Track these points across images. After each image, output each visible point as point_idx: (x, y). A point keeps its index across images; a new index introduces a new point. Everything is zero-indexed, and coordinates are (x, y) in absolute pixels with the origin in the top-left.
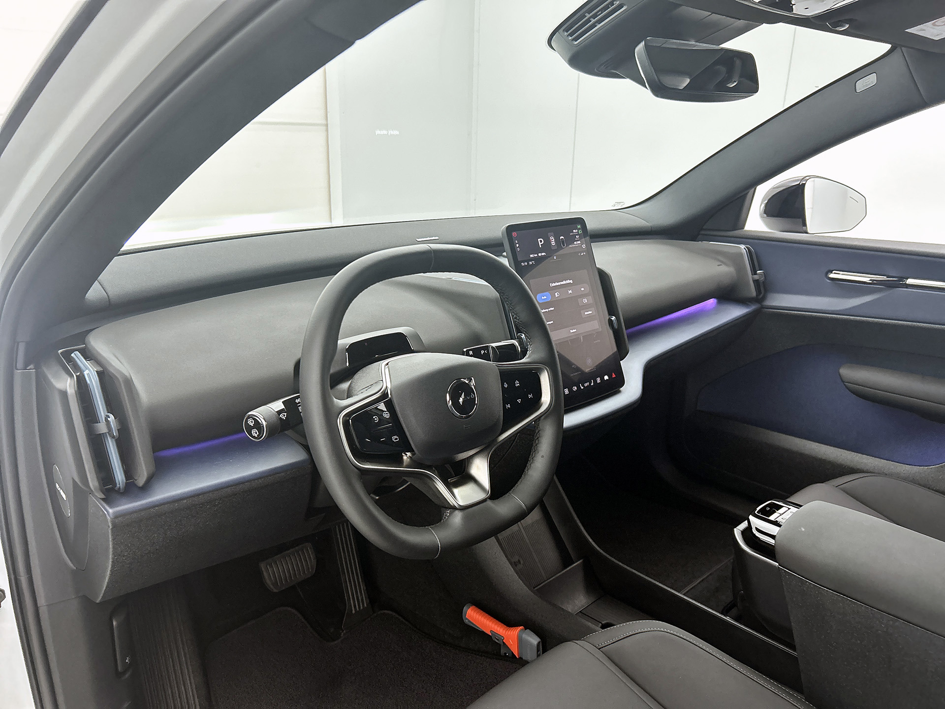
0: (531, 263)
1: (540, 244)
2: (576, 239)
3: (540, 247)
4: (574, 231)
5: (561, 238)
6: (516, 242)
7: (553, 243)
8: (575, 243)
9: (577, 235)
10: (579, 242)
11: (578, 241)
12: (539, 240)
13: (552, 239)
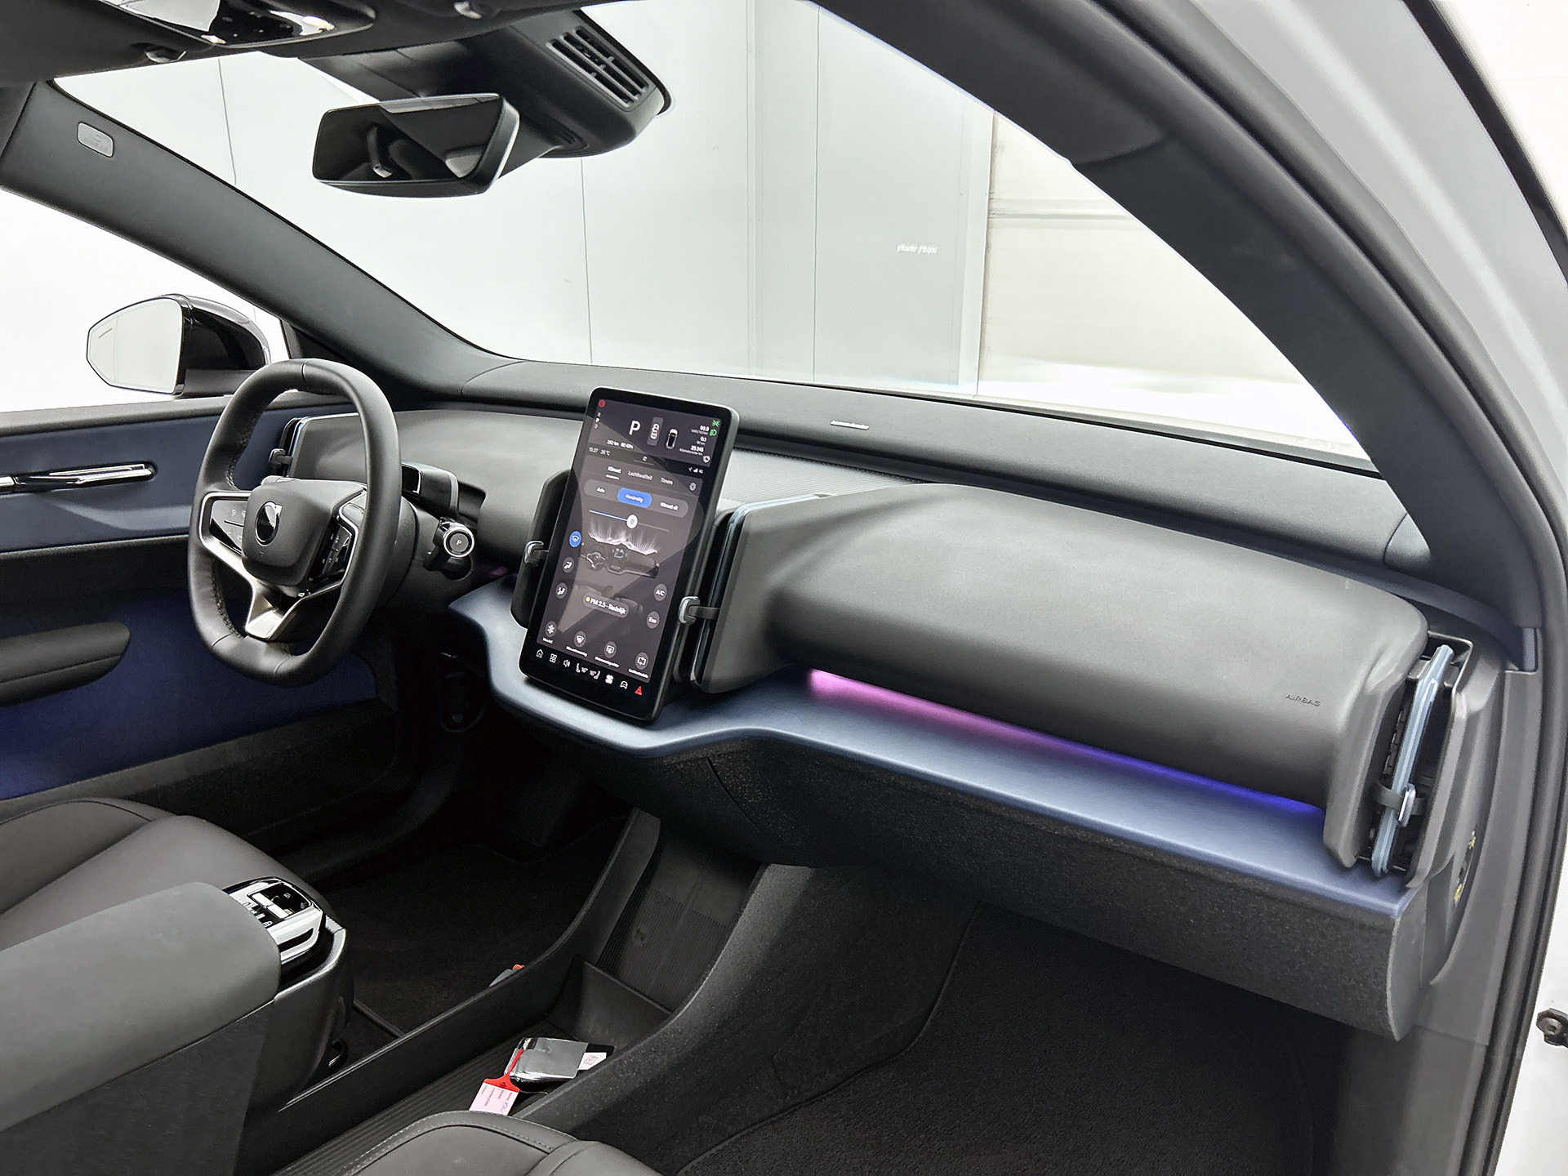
0: (603, 452)
1: (632, 429)
2: (698, 442)
3: (631, 433)
4: (702, 428)
5: (673, 431)
6: (599, 415)
7: (654, 435)
8: (693, 448)
9: (704, 436)
10: (702, 449)
11: (700, 446)
12: (634, 422)
13: (656, 428)
